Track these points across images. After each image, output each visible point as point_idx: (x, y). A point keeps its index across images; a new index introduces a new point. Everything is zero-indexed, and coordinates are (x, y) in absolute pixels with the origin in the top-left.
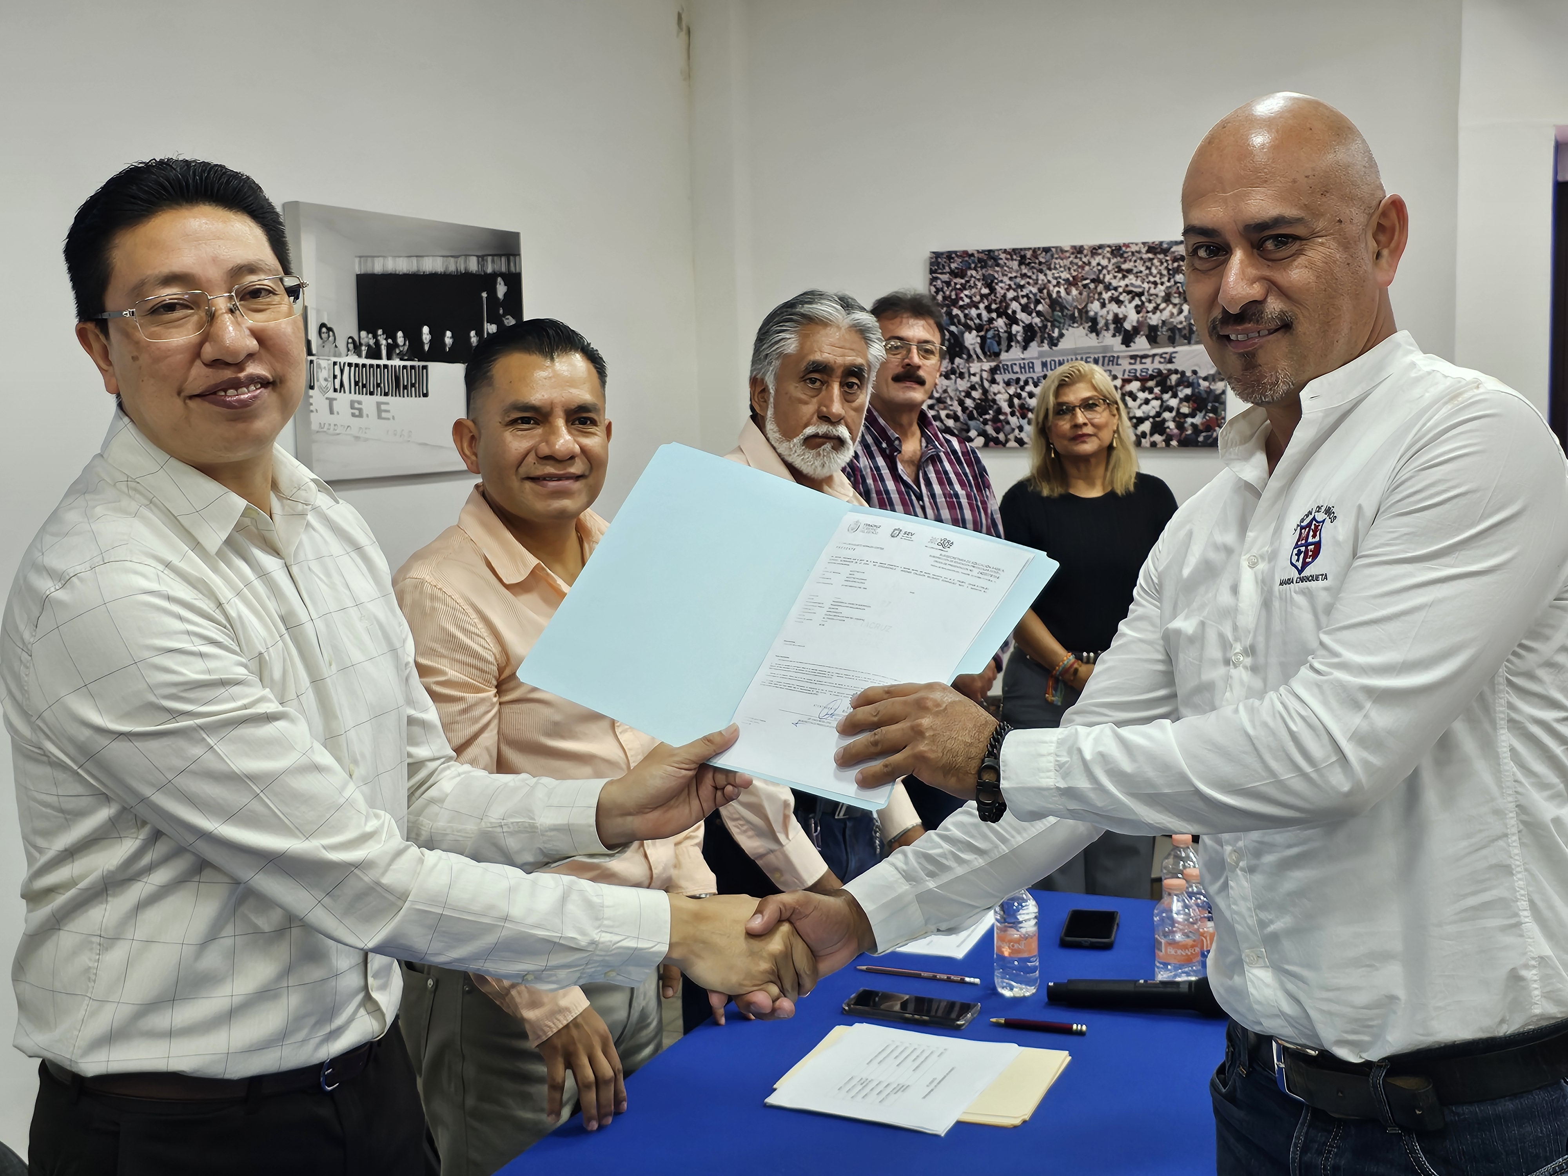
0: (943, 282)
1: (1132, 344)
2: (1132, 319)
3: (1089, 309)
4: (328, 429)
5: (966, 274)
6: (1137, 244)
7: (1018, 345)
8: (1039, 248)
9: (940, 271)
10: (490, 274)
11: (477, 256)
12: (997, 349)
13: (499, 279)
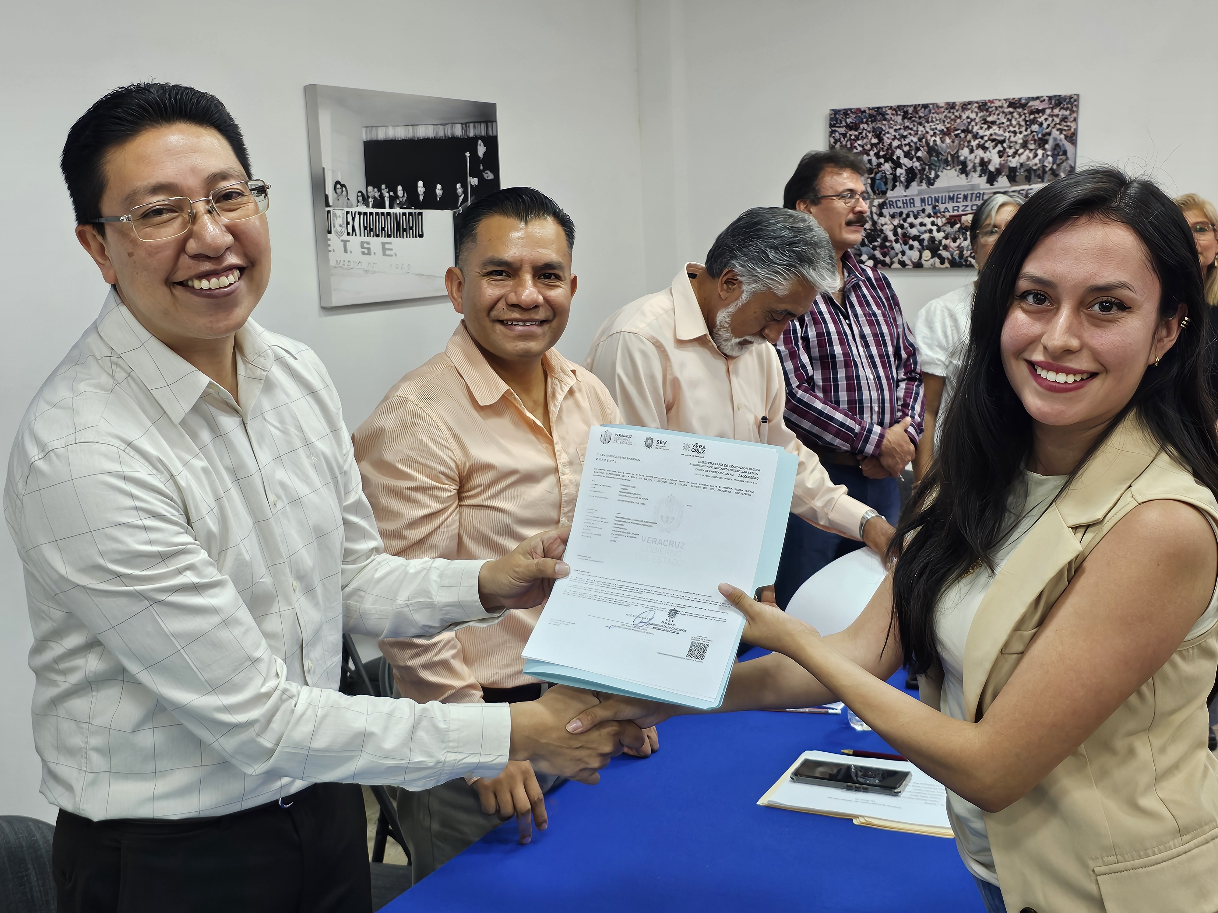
0: (840, 134)
1: (995, 183)
2: (995, 162)
3: (960, 154)
4: (343, 265)
5: (859, 127)
6: (1000, 101)
7: (901, 185)
8: (919, 105)
9: (838, 125)
10: (472, 137)
11: (462, 124)
12: (884, 189)
13: (480, 141)
